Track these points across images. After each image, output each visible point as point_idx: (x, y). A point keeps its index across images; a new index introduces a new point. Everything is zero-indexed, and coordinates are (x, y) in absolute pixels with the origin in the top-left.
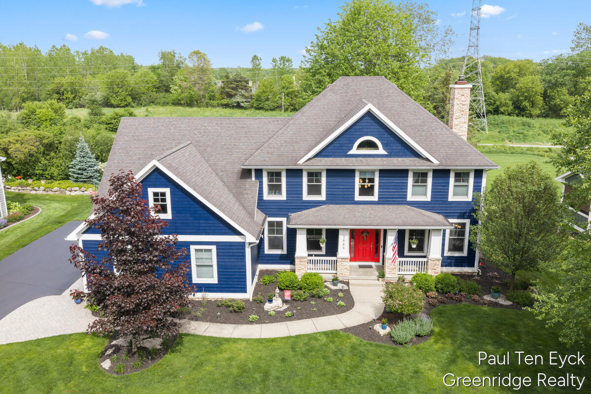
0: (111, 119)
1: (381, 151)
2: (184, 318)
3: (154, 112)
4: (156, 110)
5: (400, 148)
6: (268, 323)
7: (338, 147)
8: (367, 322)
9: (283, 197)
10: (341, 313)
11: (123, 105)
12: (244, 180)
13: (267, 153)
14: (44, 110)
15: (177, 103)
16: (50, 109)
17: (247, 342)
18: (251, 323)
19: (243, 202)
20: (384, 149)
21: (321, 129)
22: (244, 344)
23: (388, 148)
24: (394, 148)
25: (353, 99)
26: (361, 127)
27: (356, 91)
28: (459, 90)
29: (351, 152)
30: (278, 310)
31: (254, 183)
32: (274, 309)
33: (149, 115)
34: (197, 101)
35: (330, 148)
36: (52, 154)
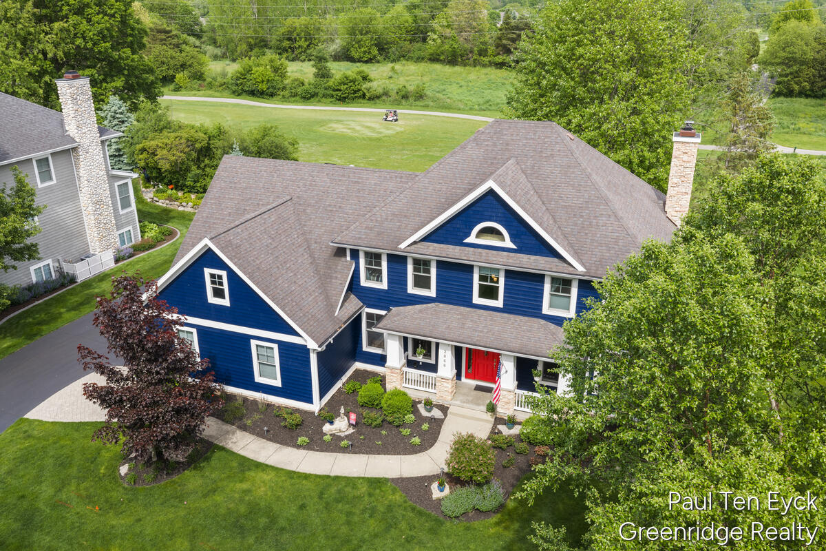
0: (340, 84)
1: (508, 244)
2: (233, 424)
3: (402, 72)
4: (406, 68)
5: (534, 242)
6: (318, 451)
7: (453, 231)
8: (432, 474)
9: (384, 285)
10: (409, 454)
11: (366, 59)
12: (337, 258)
13: (366, 227)
14: (261, 69)
15: (434, 59)
16: (268, 67)
17: (277, 473)
18: (299, 447)
19: (329, 288)
20: (511, 241)
21: (443, 200)
22: (272, 474)
23: (517, 240)
24: (526, 241)
25: (500, 157)
26: (481, 209)
27: (507, 145)
28: (680, 145)
29: (467, 241)
30: (338, 434)
31: (348, 263)
32: (334, 432)
33: (395, 76)
34: (462, 56)
35: (440, 231)
36: (207, 161)
